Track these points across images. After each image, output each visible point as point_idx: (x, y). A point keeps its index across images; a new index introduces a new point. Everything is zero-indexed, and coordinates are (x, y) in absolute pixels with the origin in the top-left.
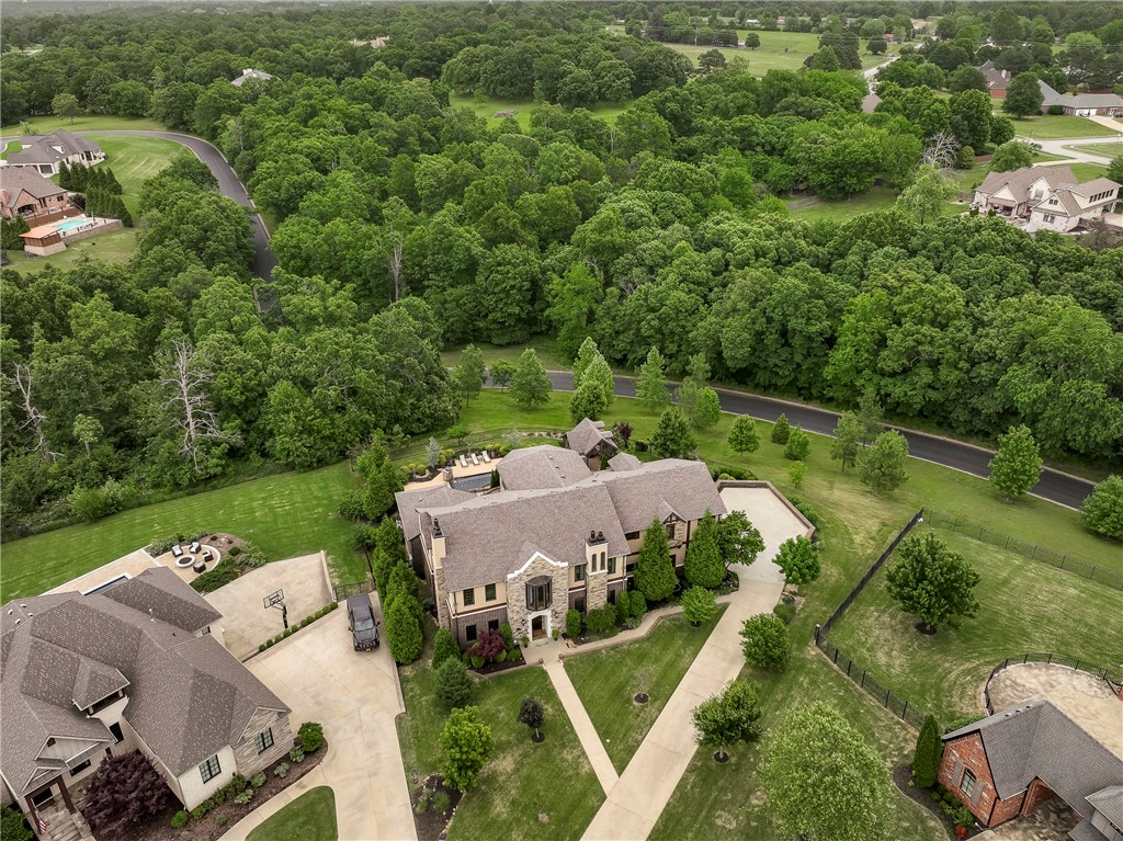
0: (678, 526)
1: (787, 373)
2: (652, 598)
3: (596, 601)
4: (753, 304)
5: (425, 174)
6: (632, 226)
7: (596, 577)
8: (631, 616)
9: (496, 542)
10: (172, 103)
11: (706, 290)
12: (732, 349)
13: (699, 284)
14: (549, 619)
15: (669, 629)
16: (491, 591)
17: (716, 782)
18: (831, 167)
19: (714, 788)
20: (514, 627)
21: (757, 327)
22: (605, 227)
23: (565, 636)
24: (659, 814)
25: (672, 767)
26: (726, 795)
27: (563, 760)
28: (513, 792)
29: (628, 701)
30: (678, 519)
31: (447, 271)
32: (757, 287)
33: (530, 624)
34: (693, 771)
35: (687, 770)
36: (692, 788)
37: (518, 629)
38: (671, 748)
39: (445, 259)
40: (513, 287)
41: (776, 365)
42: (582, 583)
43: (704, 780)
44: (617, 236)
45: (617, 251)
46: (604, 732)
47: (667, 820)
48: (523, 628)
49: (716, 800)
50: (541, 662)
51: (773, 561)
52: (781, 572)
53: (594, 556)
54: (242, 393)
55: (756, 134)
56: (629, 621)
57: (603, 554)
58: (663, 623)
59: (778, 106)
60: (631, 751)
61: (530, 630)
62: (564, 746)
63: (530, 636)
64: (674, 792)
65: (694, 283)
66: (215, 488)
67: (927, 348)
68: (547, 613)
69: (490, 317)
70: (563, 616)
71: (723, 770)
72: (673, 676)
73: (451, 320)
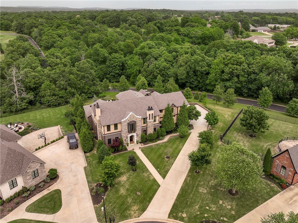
0: (175, 108)
1: (196, 83)
2: (168, 130)
3: (150, 131)
4: (186, 63)
5: (91, 38)
6: (150, 48)
7: (150, 122)
8: (161, 136)
9: (117, 111)
10: (18, 26)
11: (172, 63)
12: (180, 76)
13: (170, 62)
14: (135, 137)
15: (174, 139)
16: (116, 126)
17: (197, 179)
18: (201, 38)
19: (197, 181)
20: (124, 139)
21: (187, 70)
22: (143, 48)
23: (140, 143)
24: (179, 190)
25: (181, 176)
26: (201, 183)
27: (144, 176)
28: (127, 186)
29: (164, 158)
30: (175, 106)
31: (98, 61)
32: (187, 59)
33: (129, 138)
34: (189, 176)
35: (186, 176)
36: (189, 181)
37: (125, 140)
38: (180, 171)
39: (97, 58)
40: (117, 65)
41: (193, 81)
42: (145, 125)
43: (193, 179)
44: (146, 50)
45: (146, 54)
46: (157, 167)
47: (182, 191)
48: (127, 140)
49: (198, 185)
50: (133, 149)
51: (204, 118)
52: (207, 122)
53: (150, 114)
54: (34, 85)
55: (181, 31)
56: (161, 138)
57: (152, 114)
58: (172, 138)
59: (186, 25)
60: (167, 172)
61: (129, 140)
62: (143, 172)
63: (129, 142)
64: (183, 183)
65: (168, 61)
66: (24, 112)
67: (236, 71)
68: (135, 134)
69: (111, 74)
70: (140, 136)
71: (199, 175)
72: (177, 151)
73: (99, 74)
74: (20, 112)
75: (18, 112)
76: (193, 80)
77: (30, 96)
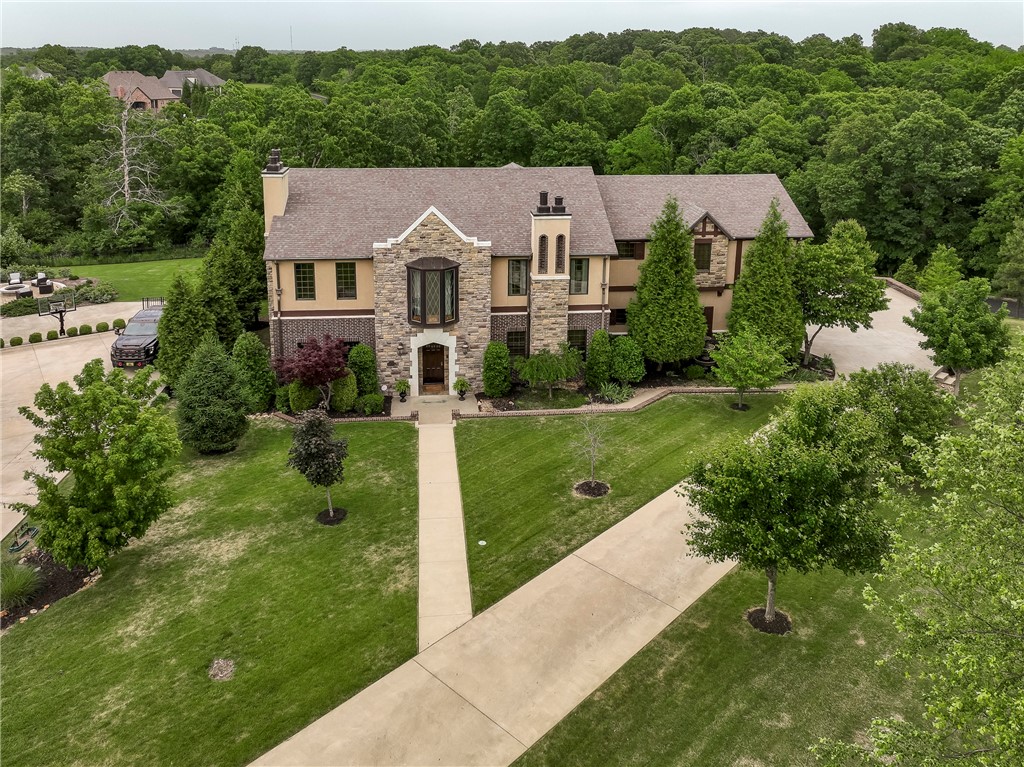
0: (719, 245)
2: (659, 355)
3: (548, 337)
4: (864, 149)
5: (500, 82)
6: (710, 105)
7: (546, 286)
8: (613, 380)
11: (800, 158)
12: (833, 200)
13: (790, 151)
14: (453, 356)
15: (682, 407)
16: (346, 277)
17: (744, 677)
19: (737, 689)
20: (384, 355)
21: (870, 176)
22: (683, 102)
23: (480, 396)
24: (548, 726)
25: (623, 620)
26: (772, 714)
27: (359, 560)
28: (198, 600)
29: (563, 488)
30: (719, 230)
31: (501, 150)
33: (414, 357)
34: (682, 638)
35: (664, 634)
36: (670, 678)
37: (391, 364)
38: (635, 582)
39: (499, 136)
42: (519, 301)
43: (711, 666)
44: (694, 111)
45: (692, 125)
46: (480, 522)
47: (568, 747)
48: (402, 365)
49: (738, 724)
50: (415, 417)
52: (925, 346)
53: (543, 239)
55: (868, 74)
56: (608, 389)
57: (561, 238)
58: (674, 399)
59: (893, 53)
60: (528, 570)
61: (415, 370)
62: (376, 538)
63: (414, 382)
64: (614, 679)
65: (784, 150)
68: (447, 339)
70: (479, 353)
71: (773, 650)
74: (118, 258)
75: (113, 254)
76: (898, 226)
77: (175, 206)
